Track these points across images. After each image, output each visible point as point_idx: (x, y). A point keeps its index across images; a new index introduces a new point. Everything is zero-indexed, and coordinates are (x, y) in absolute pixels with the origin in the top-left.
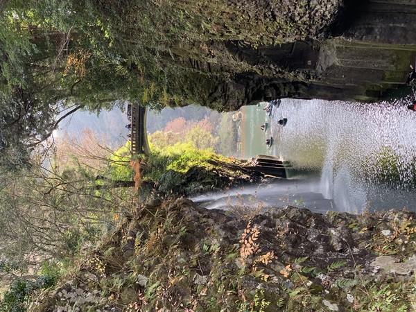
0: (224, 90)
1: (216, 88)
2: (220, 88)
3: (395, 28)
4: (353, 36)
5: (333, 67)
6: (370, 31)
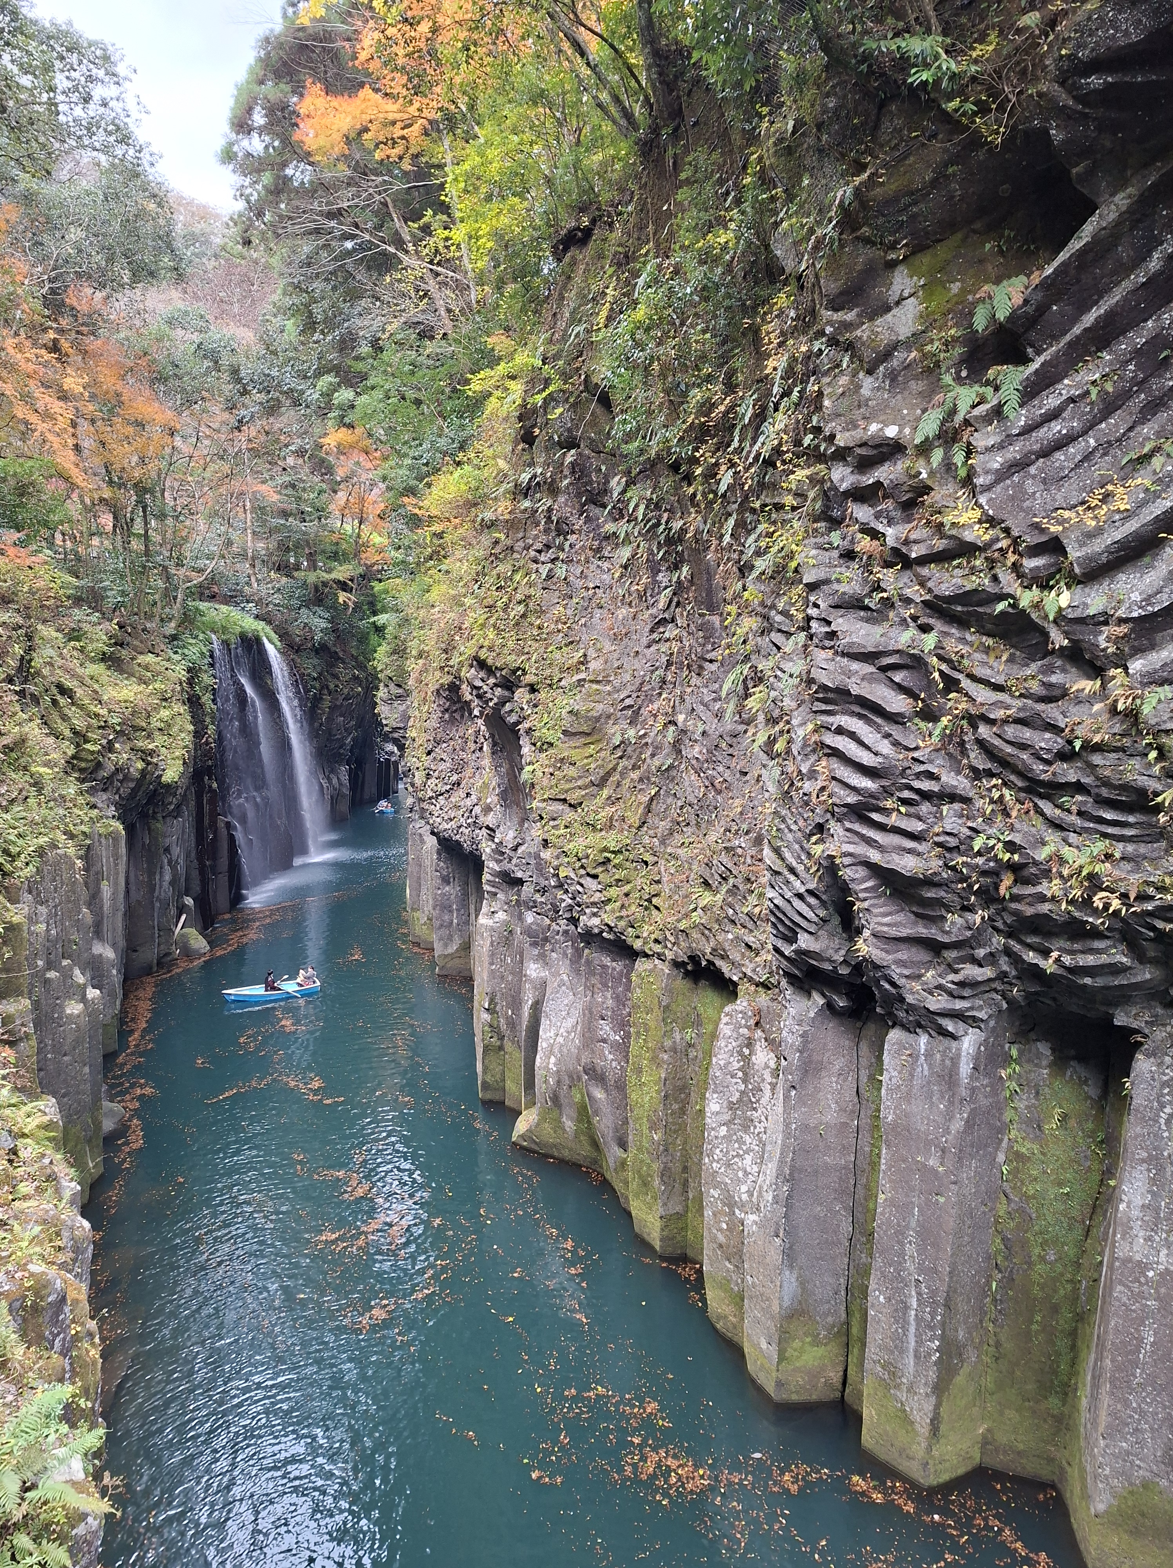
0: (399, 697)
1: (399, 686)
2: (400, 691)
3: (451, 911)
4: (439, 859)
5: (423, 842)
6: (446, 880)
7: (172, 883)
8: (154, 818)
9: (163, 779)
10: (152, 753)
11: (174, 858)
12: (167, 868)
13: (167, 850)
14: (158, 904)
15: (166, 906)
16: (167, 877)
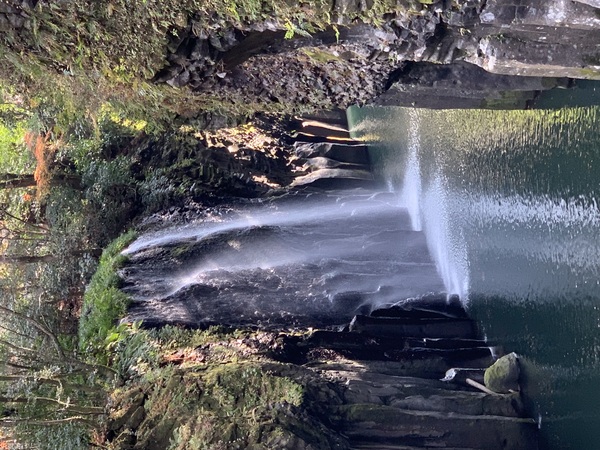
4: (416, 81)
7: (426, 394)
8: (344, 414)
9: (297, 403)
10: (264, 417)
11: (396, 391)
12: (407, 400)
13: (385, 400)
14: (451, 415)
15: (454, 405)
16: (418, 400)
